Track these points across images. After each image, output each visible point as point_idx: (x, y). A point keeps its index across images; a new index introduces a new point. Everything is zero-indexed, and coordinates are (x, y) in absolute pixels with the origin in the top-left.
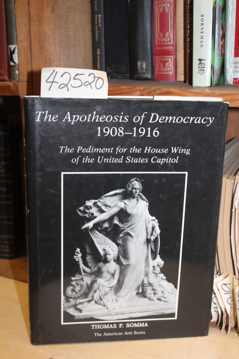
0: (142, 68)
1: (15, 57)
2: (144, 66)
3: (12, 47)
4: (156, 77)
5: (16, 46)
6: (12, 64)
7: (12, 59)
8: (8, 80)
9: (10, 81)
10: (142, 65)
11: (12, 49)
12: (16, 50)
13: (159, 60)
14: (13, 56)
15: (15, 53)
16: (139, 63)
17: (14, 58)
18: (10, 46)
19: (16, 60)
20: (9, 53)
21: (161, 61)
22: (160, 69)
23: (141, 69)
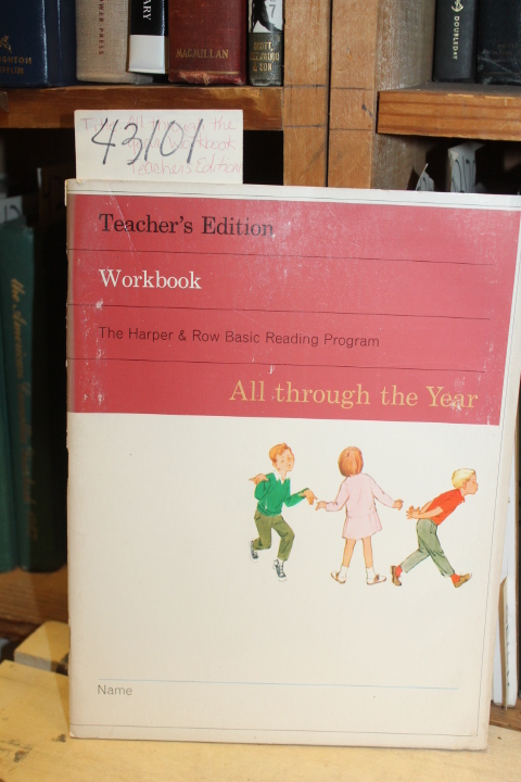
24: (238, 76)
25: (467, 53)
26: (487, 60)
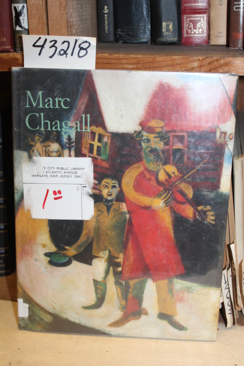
0: (168, 30)
1: (24, 20)
2: (171, 27)
3: (19, 6)
4: (184, 40)
5: (25, 5)
6: (18, 28)
7: (18, 23)
8: (12, 50)
9: (15, 51)
10: (168, 26)
11: (19, 9)
12: (25, 11)
13: (188, 20)
14: (21, 18)
15: (23, 15)
16: (164, 24)
17: (22, 21)
18: (16, 5)
19: (25, 24)
20: (14, 15)
21: (190, 21)
22: (189, 31)
23: (166, 31)
24: (11, 48)
25: (112, 30)
26: (120, 33)
